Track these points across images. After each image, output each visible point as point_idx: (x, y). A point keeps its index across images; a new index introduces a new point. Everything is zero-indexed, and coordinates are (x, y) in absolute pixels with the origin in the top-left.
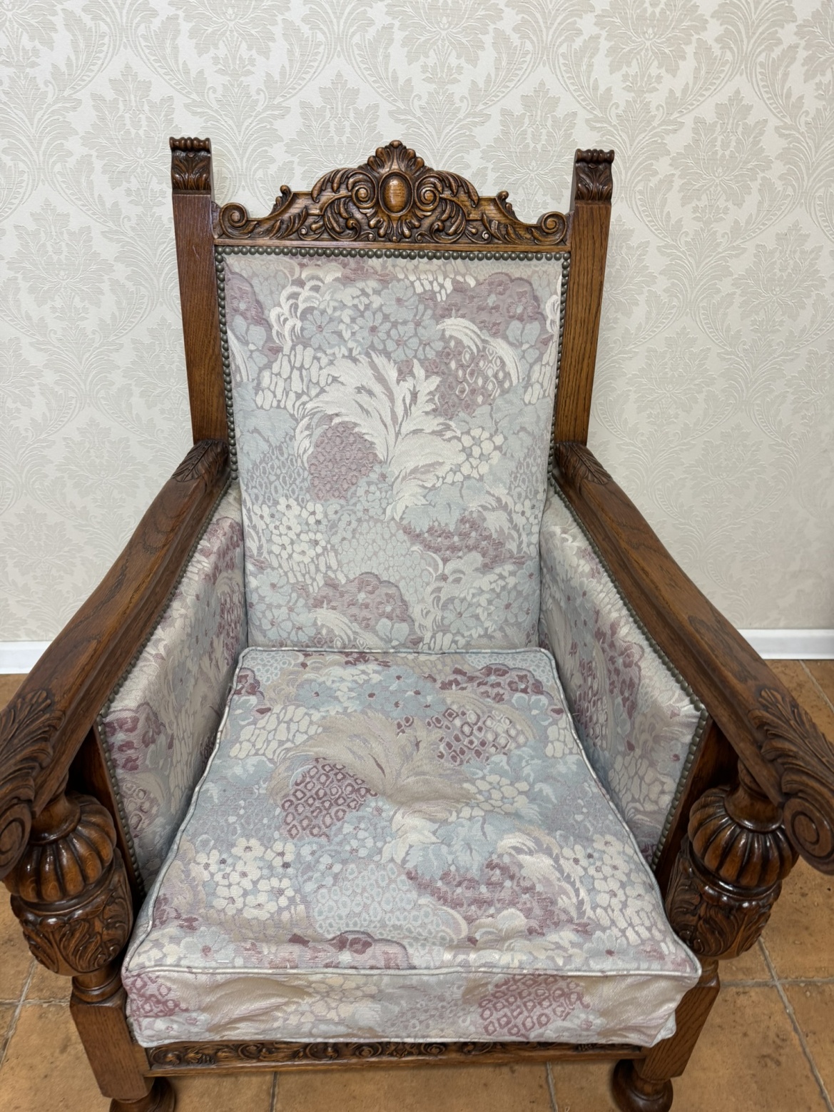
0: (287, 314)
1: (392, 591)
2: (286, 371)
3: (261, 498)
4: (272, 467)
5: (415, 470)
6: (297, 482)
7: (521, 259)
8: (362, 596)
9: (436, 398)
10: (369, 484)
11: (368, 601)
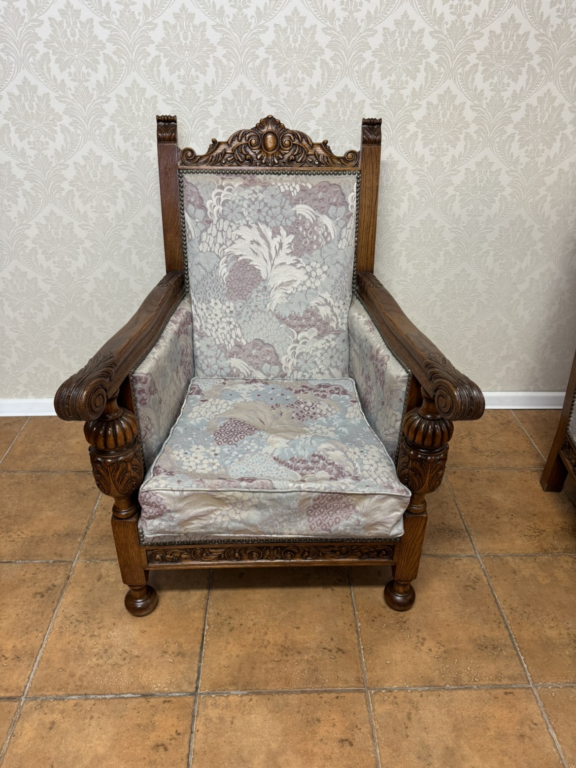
0: (215, 203)
1: (270, 349)
2: (214, 232)
3: (202, 299)
4: (207, 283)
5: (282, 284)
6: (220, 290)
7: (336, 175)
8: (254, 352)
9: (292, 246)
10: (258, 292)
11: (258, 354)
